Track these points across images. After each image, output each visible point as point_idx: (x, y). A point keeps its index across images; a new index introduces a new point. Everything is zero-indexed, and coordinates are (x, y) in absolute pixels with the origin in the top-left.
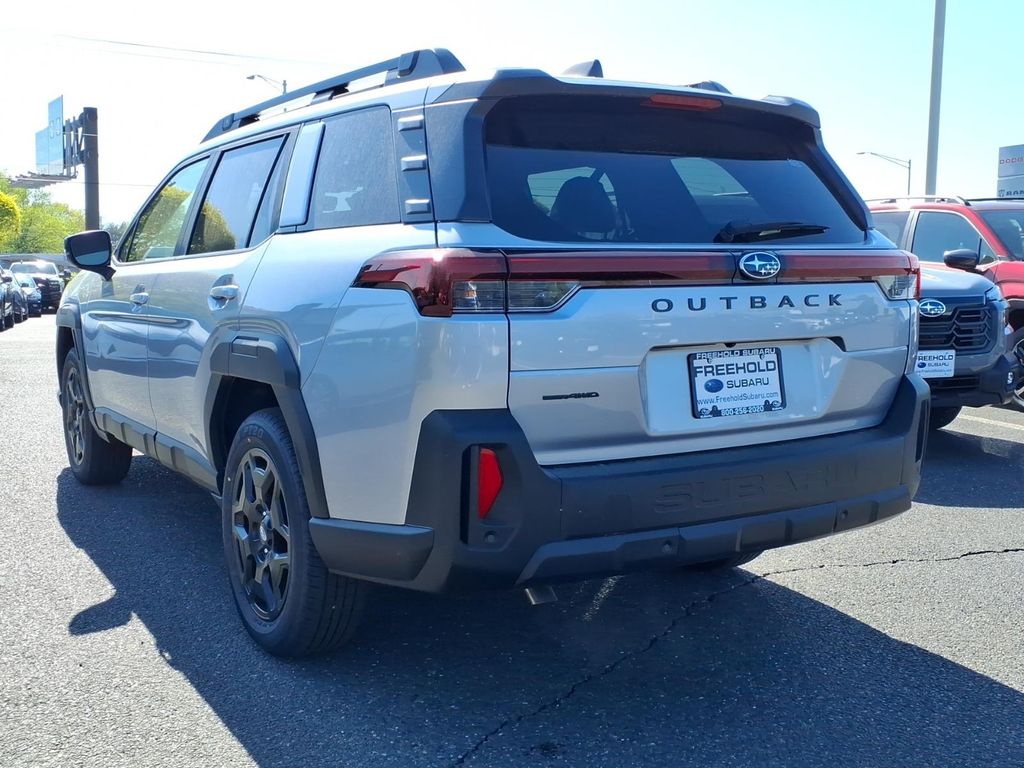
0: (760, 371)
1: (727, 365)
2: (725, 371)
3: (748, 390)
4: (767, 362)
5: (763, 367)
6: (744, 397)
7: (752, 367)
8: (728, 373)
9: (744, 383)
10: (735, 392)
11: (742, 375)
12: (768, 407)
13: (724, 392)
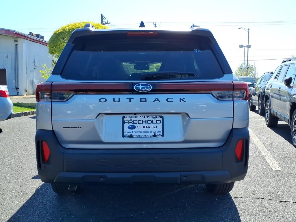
0: (153, 123)
1: (138, 121)
2: (137, 123)
3: (147, 130)
4: (157, 121)
5: (155, 121)
6: (145, 132)
7: (150, 122)
8: (138, 123)
9: (144, 127)
10: (141, 130)
11: (144, 124)
12: (155, 136)
13: (136, 130)
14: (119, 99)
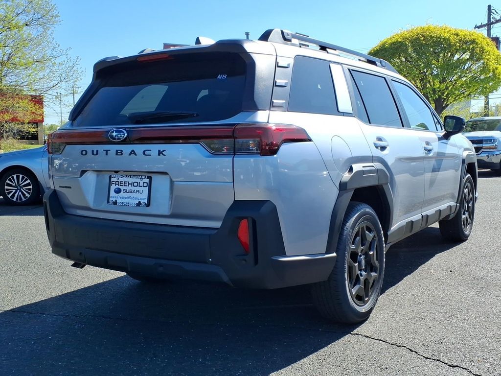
0: (139, 186)
1: (125, 182)
2: (123, 184)
3: (132, 195)
4: (143, 183)
5: (141, 184)
6: (129, 198)
7: (136, 184)
8: (124, 186)
9: (130, 191)
10: (126, 195)
11: (130, 187)
12: (139, 204)
13: (122, 194)
14: (97, 151)
